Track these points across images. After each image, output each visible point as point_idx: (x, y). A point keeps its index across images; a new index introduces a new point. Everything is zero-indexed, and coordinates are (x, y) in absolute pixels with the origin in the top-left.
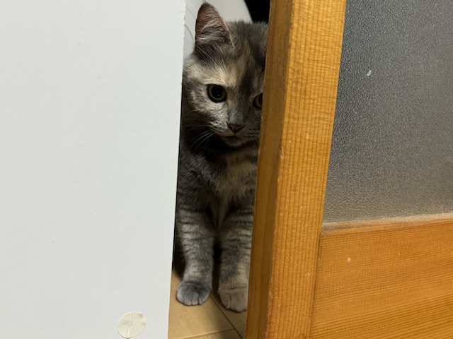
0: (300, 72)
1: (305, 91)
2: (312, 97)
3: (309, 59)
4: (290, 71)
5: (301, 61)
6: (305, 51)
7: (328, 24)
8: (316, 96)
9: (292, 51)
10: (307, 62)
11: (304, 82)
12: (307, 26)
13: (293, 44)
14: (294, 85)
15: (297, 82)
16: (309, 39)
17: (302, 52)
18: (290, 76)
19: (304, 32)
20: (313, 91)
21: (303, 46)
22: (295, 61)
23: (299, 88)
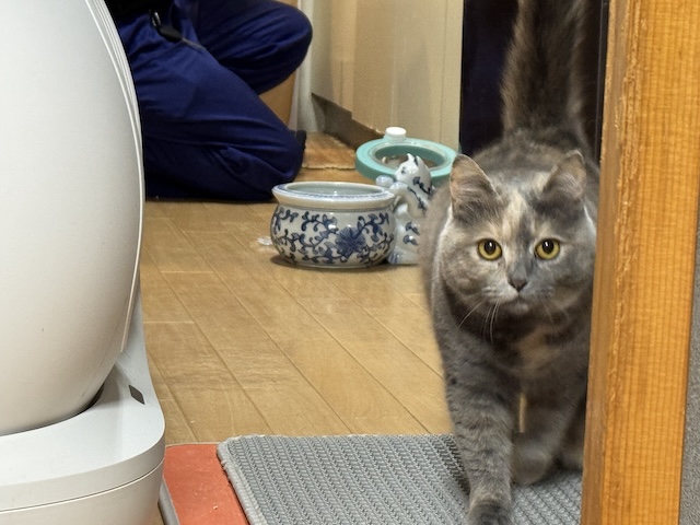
0: (621, 485)
1: (629, 506)
2: (640, 512)
3: (632, 467)
4: (606, 484)
5: (621, 471)
6: (626, 458)
7: (659, 420)
8: (646, 512)
9: (608, 460)
10: (629, 470)
11: (627, 495)
12: (628, 427)
13: (609, 453)
14: (613, 500)
15: (616, 497)
16: (631, 443)
17: (622, 460)
18: (606, 490)
19: (624, 435)
20: (641, 505)
21: (622, 451)
22: (611, 472)
23: (620, 503)
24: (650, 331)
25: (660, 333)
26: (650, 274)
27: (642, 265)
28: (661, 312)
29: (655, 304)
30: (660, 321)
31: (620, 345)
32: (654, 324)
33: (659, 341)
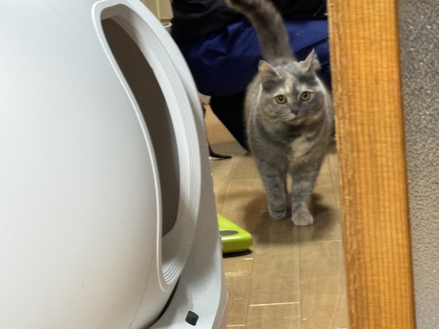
24: (379, 293)
25: (387, 294)
26: (374, 250)
27: (367, 244)
28: (387, 279)
29: (381, 273)
30: (387, 286)
31: (356, 306)
32: (382, 287)
33: (387, 301)
